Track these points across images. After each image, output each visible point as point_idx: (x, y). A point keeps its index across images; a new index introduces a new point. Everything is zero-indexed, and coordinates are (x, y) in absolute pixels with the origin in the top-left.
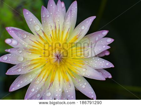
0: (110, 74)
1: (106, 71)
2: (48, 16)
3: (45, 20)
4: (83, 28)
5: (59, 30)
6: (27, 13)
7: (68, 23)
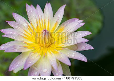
0: (91, 46)
1: (87, 44)
2: (32, 11)
3: (30, 14)
4: (59, 16)
5: (42, 19)
6: (16, 16)
7: (47, 13)
